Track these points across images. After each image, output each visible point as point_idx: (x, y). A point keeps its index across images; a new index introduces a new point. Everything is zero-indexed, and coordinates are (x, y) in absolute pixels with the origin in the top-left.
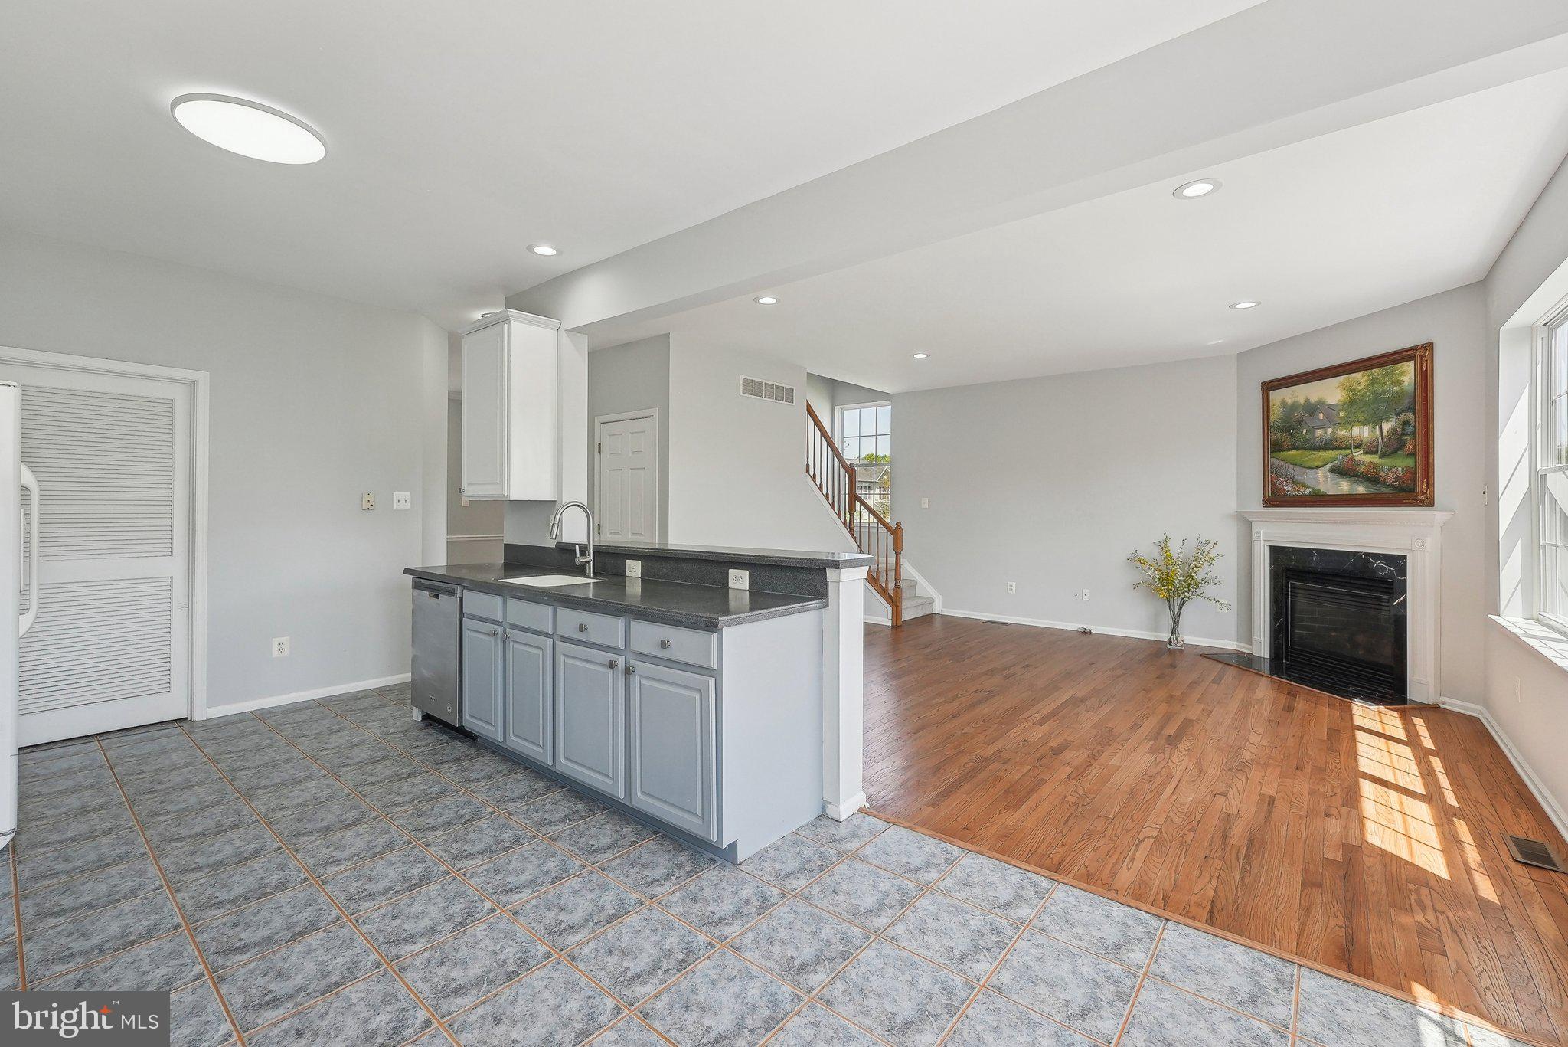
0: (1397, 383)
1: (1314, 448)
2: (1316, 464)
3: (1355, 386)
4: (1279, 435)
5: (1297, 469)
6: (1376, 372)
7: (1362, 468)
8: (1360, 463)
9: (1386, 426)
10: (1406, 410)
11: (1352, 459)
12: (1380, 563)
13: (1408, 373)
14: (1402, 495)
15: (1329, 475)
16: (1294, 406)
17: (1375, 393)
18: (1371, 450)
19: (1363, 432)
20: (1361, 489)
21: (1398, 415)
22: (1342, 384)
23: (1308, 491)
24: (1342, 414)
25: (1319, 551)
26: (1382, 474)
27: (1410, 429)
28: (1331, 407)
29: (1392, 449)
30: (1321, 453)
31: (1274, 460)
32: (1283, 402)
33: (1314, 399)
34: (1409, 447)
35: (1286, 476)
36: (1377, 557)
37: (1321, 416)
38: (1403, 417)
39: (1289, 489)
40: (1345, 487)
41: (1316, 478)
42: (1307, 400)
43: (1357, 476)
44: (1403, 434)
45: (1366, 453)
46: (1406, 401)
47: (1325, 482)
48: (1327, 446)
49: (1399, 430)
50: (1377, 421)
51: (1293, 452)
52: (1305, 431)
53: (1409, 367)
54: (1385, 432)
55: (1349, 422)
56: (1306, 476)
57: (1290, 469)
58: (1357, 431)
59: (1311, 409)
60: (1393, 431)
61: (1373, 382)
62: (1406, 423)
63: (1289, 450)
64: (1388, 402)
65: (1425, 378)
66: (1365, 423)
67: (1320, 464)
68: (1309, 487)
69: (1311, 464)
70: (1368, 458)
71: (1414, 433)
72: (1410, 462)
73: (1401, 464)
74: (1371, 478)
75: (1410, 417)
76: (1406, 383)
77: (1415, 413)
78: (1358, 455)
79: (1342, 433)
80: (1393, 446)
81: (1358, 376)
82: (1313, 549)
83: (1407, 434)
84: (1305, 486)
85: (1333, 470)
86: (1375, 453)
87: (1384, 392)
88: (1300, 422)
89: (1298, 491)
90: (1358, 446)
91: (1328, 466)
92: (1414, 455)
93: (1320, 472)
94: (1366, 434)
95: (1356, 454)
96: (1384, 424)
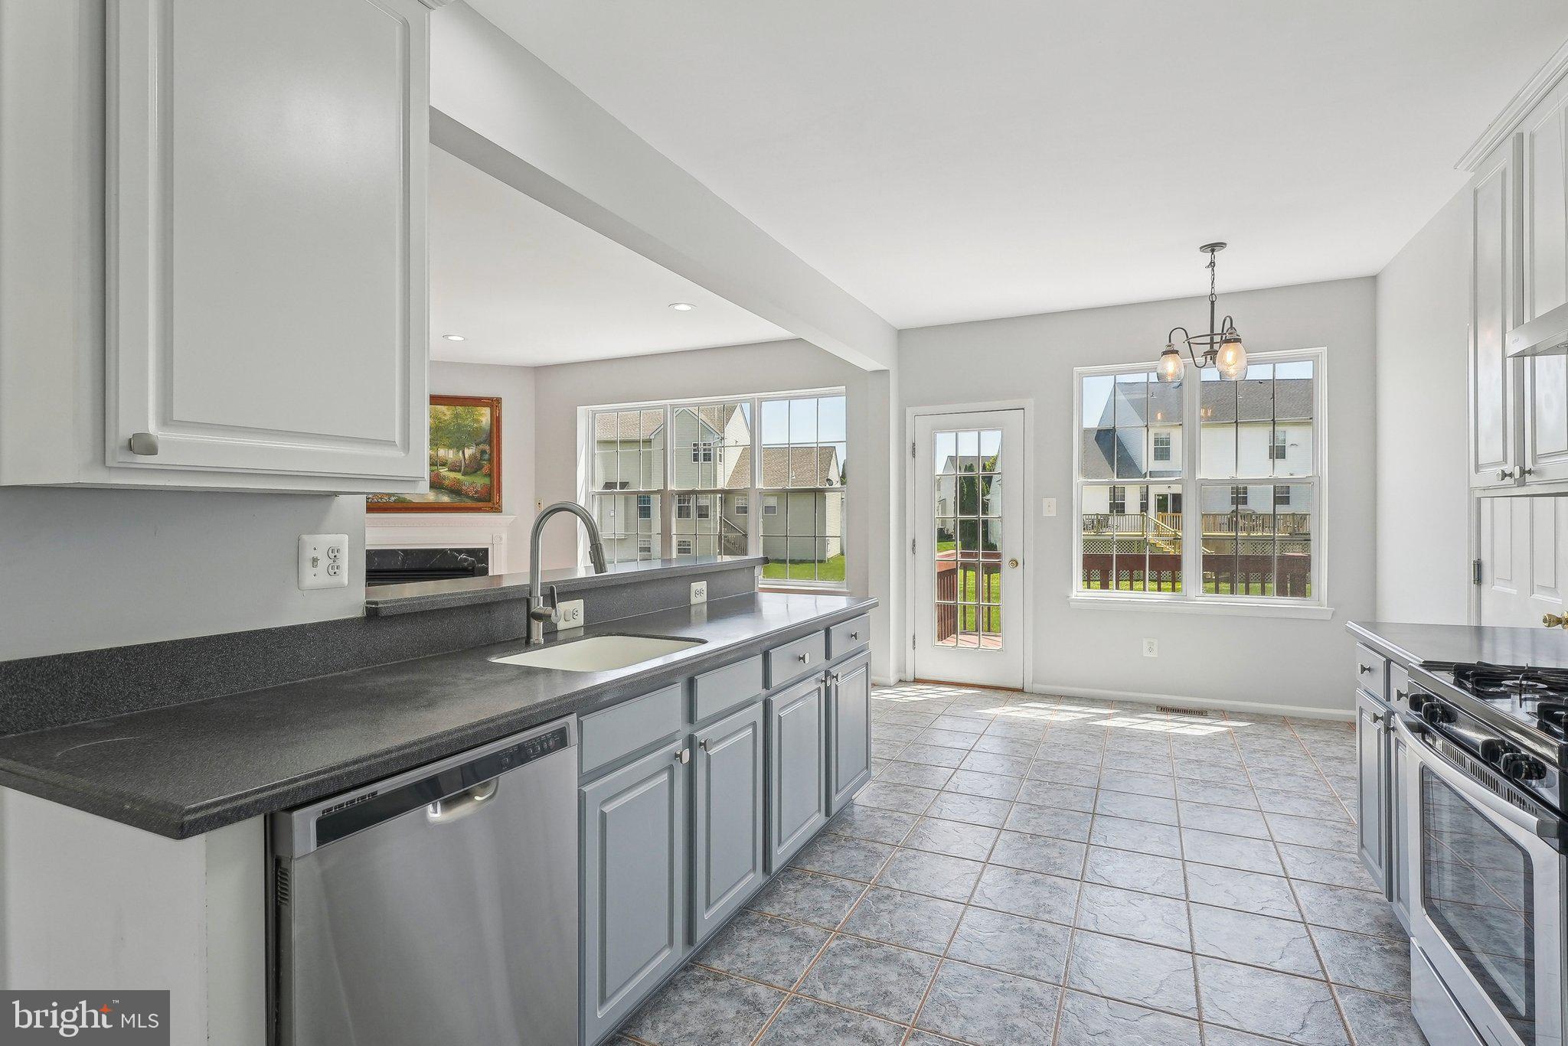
0: (477, 421)
3: (441, 416)
6: (460, 409)
7: (447, 482)
8: (444, 478)
9: (468, 452)
10: (484, 442)
11: (438, 475)
12: (463, 556)
13: (484, 416)
14: (481, 504)
17: (459, 424)
18: (454, 468)
19: (448, 454)
20: (445, 499)
21: (477, 445)
23: (393, 499)
25: (403, 551)
26: (464, 488)
27: (486, 457)
29: (473, 470)
34: (486, 469)
36: (460, 551)
38: (481, 447)
40: (430, 496)
43: (443, 488)
44: (481, 459)
45: (450, 470)
46: (484, 436)
49: (478, 456)
50: (460, 446)
53: (486, 411)
54: (467, 456)
58: (442, 452)
60: (473, 457)
61: (457, 416)
62: (483, 452)
64: (469, 433)
65: (496, 421)
66: (450, 447)
68: (394, 496)
70: (452, 475)
71: (490, 460)
72: (487, 481)
73: (479, 482)
74: (455, 491)
75: (487, 448)
76: (484, 422)
77: (490, 446)
78: (444, 471)
80: (473, 468)
81: (443, 408)
82: (398, 550)
83: (485, 460)
84: (389, 495)
86: (459, 471)
87: (466, 426)
89: (381, 499)
90: (444, 464)
92: (490, 475)
94: (451, 456)
95: (441, 471)
96: (466, 450)
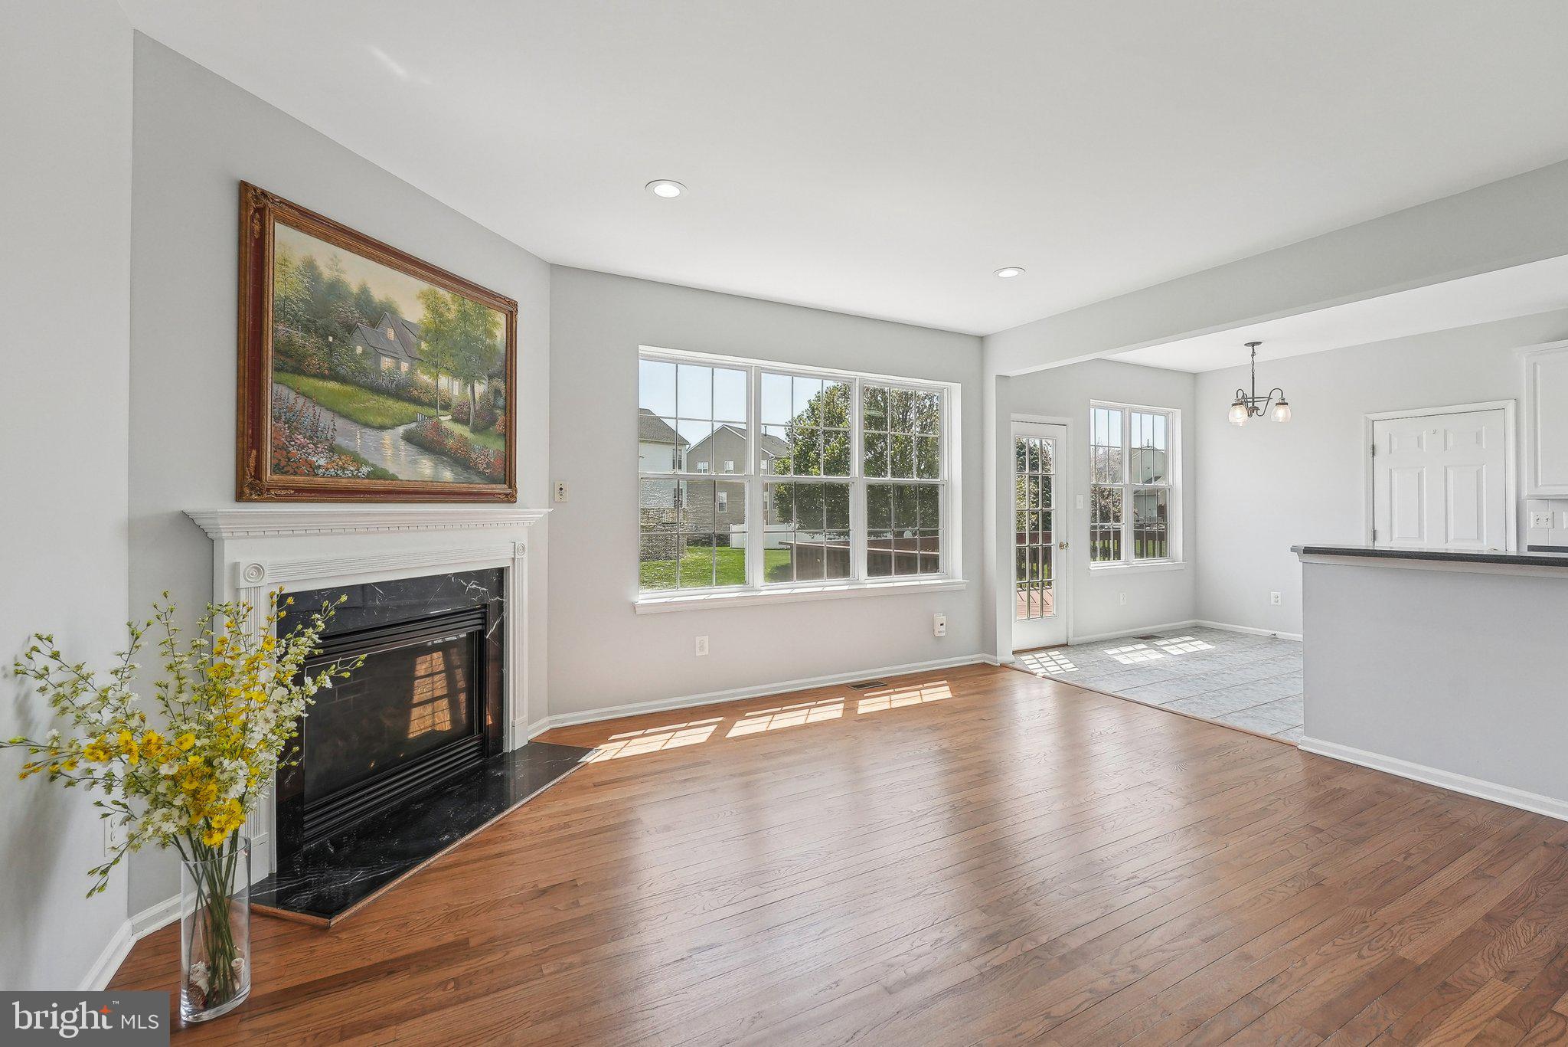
0: (487, 333)
1: (378, 390)
2: (379, 420)
3: (443, 310)
4: (298, 336)
5: (340, 423)
6: (467, 304)
7: (450, 442)
8: (449, 434)
9: (479, 389)
10: (497, 375)
11: (437, 427)
12: (472, 584)
13: (498, 327)
15: (402, 444)
16: (336, 288)
17: (466, 334)
18: (461, 417)
19: (449, 386)
20: (447, 475)
21: (491, 377)
22: (424, 296)
23: (365, 470)
24: (424, 346)
25: (380, 584)
26: (473, 456)
27: (501, 402)
28: (405, 324)
29: (485, 423)
30: (390, 403)
31: (283, 391)
32: (310, 266)
33: (378, 295)
34: (498, 425)
35: (314, 434)
36: (467, 576)
37: (391, 334)
38: (494, 382)
39: (322, 462)
40: (426, 469)
41: (379, 448)
42: (364, 291)
43: (445, 454)
44: (494, 405)
45: (455, 420)
46: (499, 363)
47: (396, 456)
48: (402, 392)
49: (491, 398)
50: (469, 379)
51: (332, 385)
52: (359, 350)
53: (501, 319)
54: (477, 396)
55: (435, 365)
56: (359, 440)
57: (325, 418)
58: (444, 381)
59: (377, 315)
60: (485, 399)
61: (464, 316)
62: (496, 393)
63: (323, 377)
64: (480, 354)
65: (512, 342)
66: (455, 374)
67: (388, 422)
68: (366, 463)
69: (371, 419)
70: (459, 429)
71: (506, 409)
72: (498, 447)
73: (492, 446)
74: (460, 460)
75: (502, 386)
76: (499, 339)
77: (504, 382)
78: (445, 419)
79: (425, 378)
80: (484, 419)
81: (444, 296)
82: (374, 584)
83: (499, 408)
84: (358, 461)
85: (409, 438)
86: (467, 423)
87: (476, 339)
88: (350, 328)
89: (343, 469)
90: (446, 407)
91: (401, 430)
92: (503, 436)
93: (388, 436)
94: (456, 393)
95: (443, 418)
96: (476, 385)
